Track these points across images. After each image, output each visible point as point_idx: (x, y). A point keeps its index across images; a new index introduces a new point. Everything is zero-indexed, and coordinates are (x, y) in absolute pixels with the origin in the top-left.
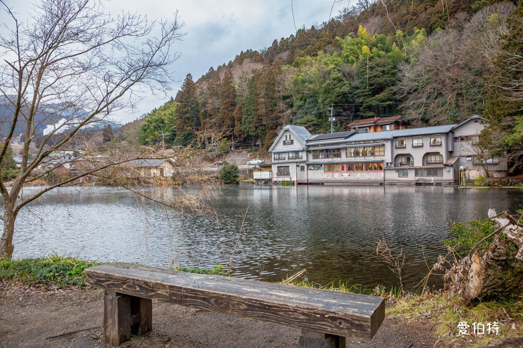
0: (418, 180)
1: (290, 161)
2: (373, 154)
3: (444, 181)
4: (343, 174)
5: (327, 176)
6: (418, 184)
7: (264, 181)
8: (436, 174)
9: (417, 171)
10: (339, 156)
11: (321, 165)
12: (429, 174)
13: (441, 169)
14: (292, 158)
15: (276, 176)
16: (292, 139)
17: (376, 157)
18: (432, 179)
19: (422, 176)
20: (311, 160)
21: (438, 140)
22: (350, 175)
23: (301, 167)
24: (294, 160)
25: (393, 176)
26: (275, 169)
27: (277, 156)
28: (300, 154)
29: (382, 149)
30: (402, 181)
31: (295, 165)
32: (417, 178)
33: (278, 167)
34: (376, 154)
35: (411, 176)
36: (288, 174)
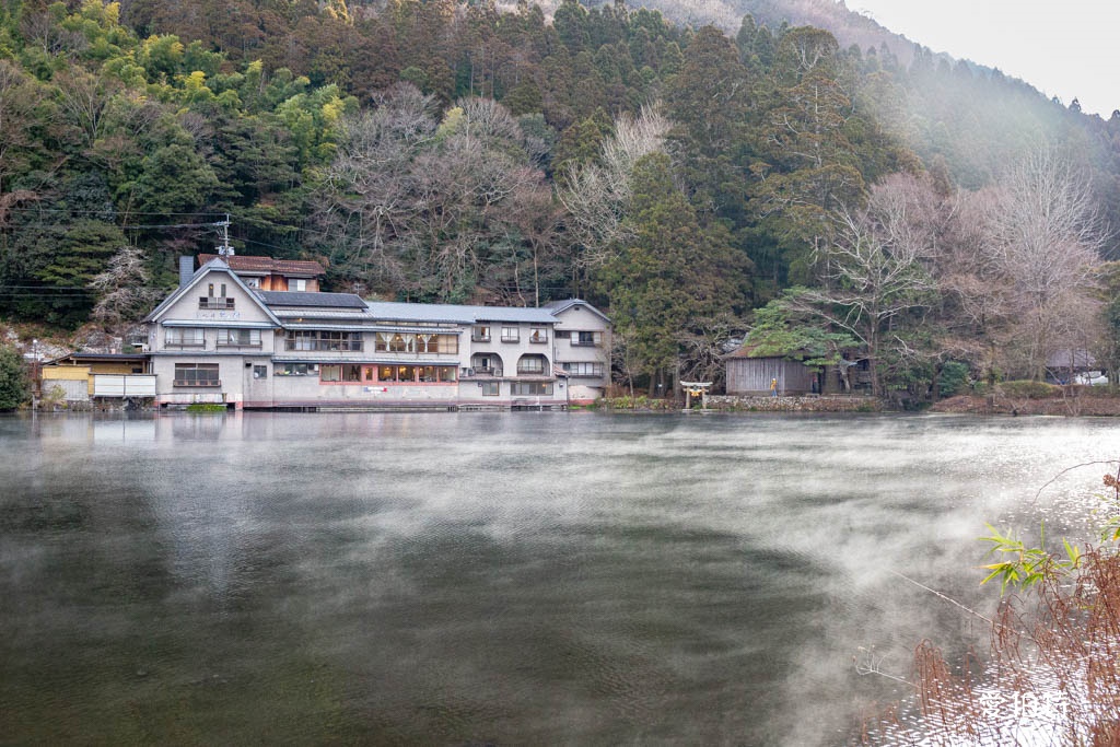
0: (516, 402)
1: (221, 351)
2: (433, 349)
3: (554, 402)
4: (370, 388)
5: (327, 393)
6: (516, 408)
7: (127, 404)
8: (542, 392)
9: (513, 383)
10: (357, 347)
11: (310, 366)
12: (532, 392)
13: (550, 382)
14: (228, 346)
15: (171, 390)
16: (228, 296)
17: (442, 357)
18: (537, 399)
19: (521, 394)
20: (282, 353)
21: (542, 333)
22: (385, 390)
23: (257, 369)
24: (236, 351)
25: (473, 393)
26: (165, 370)
27: (171, 336)
28: (254, 337)
29: (453, 341)
30: (490, 404)
31: (240, 363)
32: (515, 398)
33: (177, 365)
34: (441, 349)
35: (505, 395)
36: (216, 385)
